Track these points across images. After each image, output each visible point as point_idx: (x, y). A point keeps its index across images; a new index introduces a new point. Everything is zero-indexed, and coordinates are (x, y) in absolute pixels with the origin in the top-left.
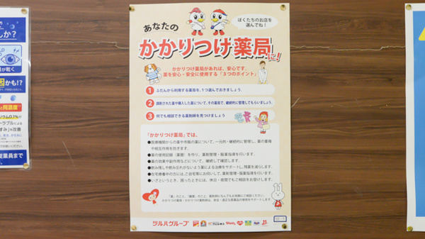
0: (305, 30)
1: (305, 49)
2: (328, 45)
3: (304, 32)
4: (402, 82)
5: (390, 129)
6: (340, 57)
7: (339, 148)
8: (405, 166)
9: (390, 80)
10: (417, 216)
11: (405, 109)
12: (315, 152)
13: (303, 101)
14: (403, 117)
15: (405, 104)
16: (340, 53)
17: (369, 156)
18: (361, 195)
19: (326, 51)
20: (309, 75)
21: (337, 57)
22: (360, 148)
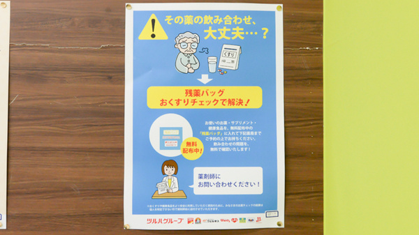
0: (26, 27)
1: (24, 46)
2: (48, 43)
3: (25, 29)
4: (122, 80)
5: (109, 127)
6: (60, 55)
7: (57, 146)
8: (123, 164)
9: (110, 78)
10: (133, 213)
11: (124, 106)
12: (33, 150)
13: (21, 98)
14: (121, 114)
15: (124, 102)
16: (60, 51)
17: (87, 153)
18: (79, 192)
19: (46, 48)
20: (28, 72)
21: (57, 54)
22: (78, 145)
